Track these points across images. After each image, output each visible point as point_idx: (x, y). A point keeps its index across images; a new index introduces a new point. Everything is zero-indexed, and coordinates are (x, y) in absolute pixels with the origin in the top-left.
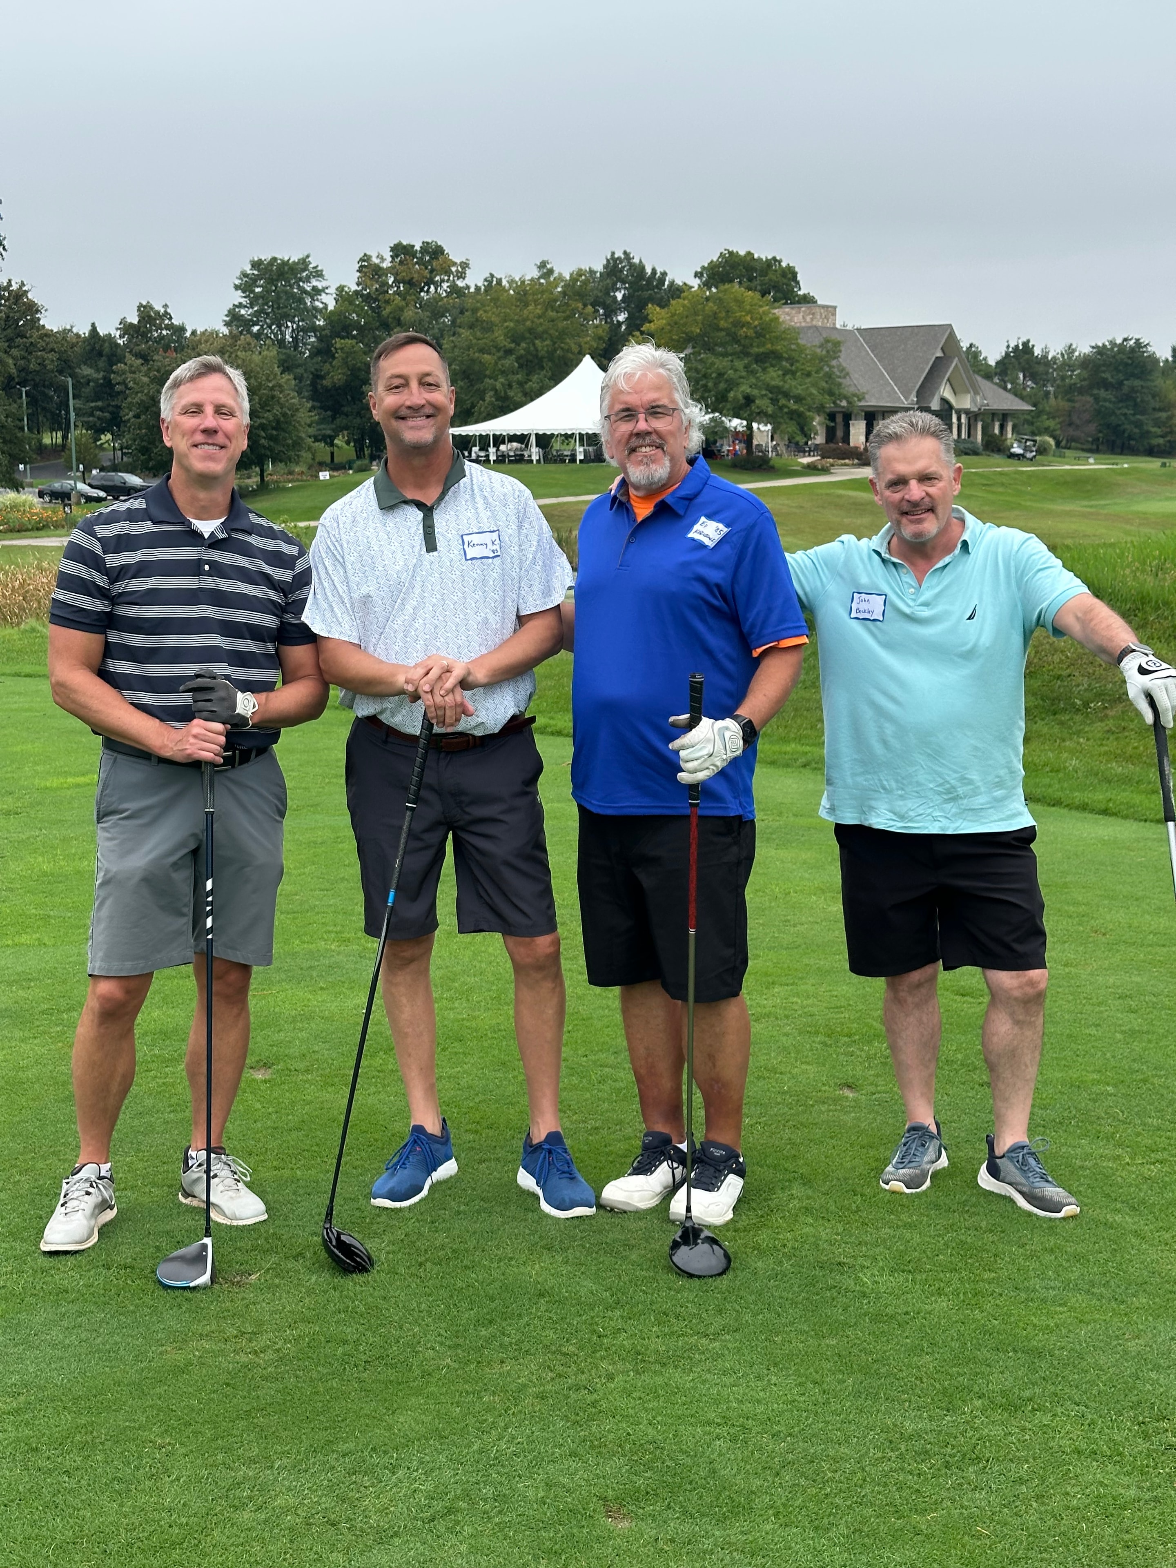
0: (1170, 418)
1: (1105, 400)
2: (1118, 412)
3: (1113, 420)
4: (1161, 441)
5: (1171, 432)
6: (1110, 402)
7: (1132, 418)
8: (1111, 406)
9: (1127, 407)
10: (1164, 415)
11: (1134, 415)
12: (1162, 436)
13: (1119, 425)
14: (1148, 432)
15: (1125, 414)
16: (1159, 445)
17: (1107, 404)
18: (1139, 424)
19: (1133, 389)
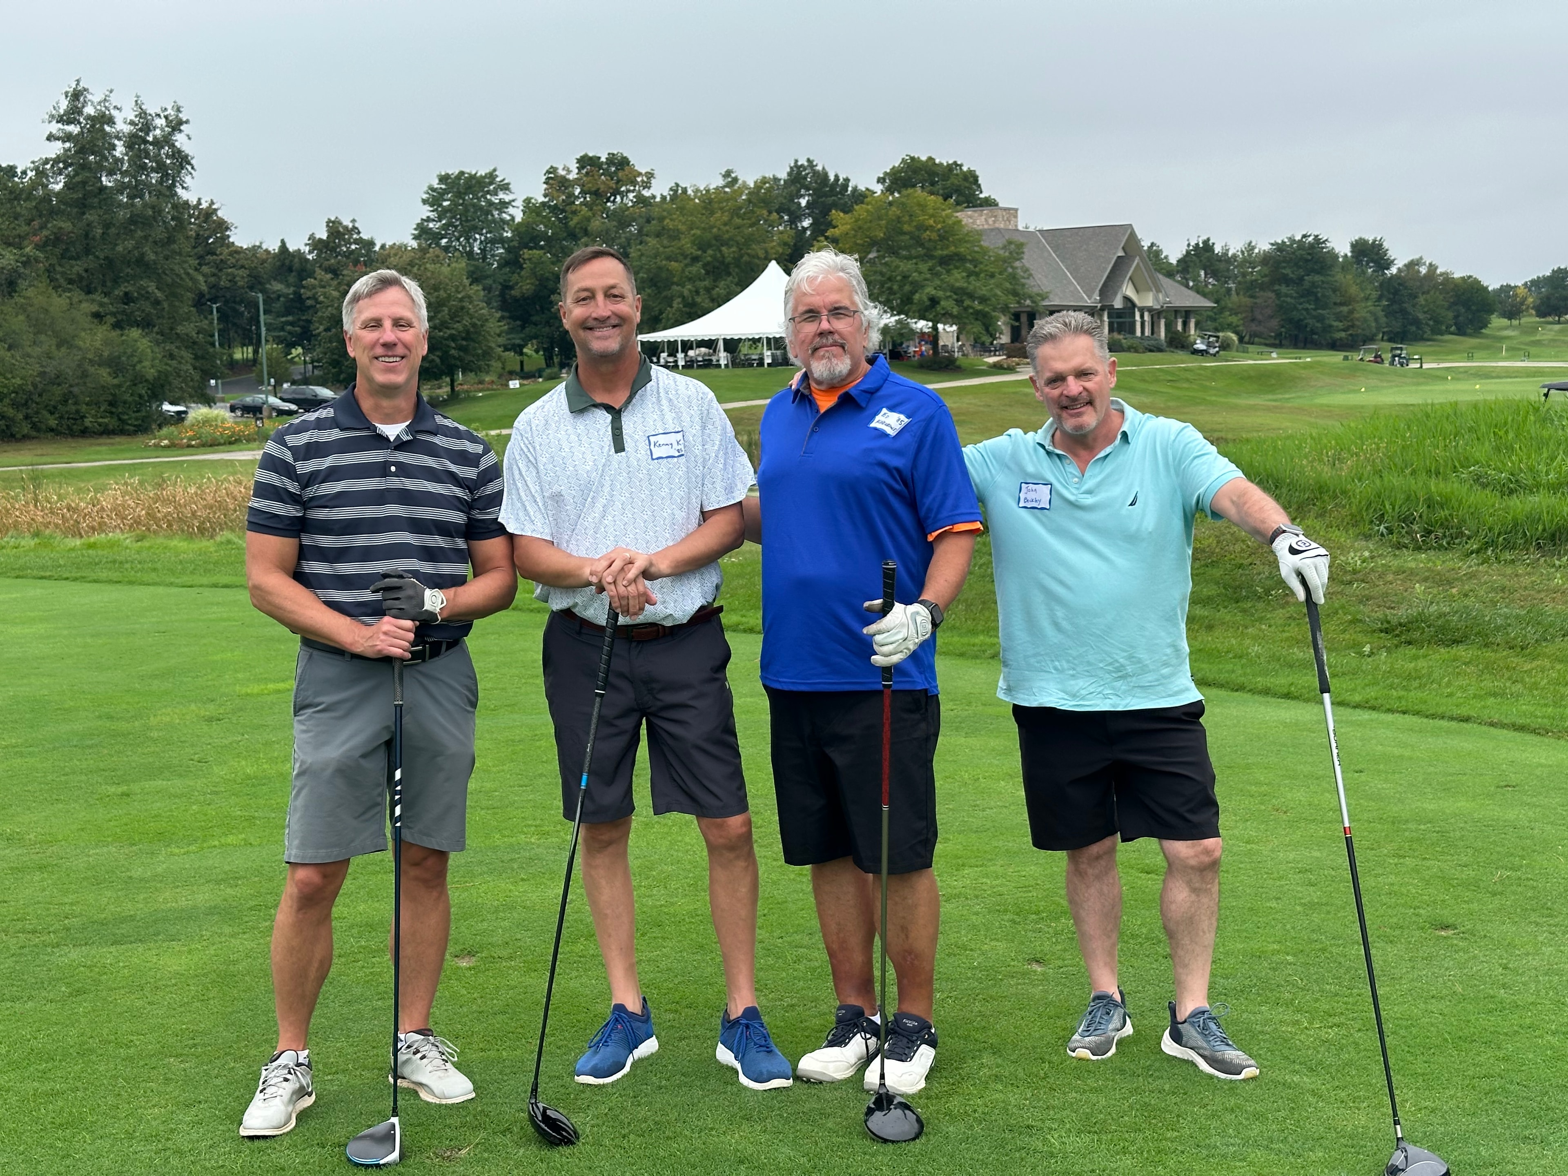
0: (1351, 312)
1: (1286, 296)
2: (1300, 307)
3: (1295, 315)
4: (1343, 334)
5: (1353, 326)
6: (1292, 297)
7: (1314, 313)
8: (1293, 301)
9: (1308, 302)
10: (1345, 309)
11: (1315, 310)
12: (1344, 330)
13: (1301, 320)
14: (1331, 326)
15: (1307, 309)
16: (1341, 339)
17: (1289, 300)
18: (1320, 319)
19: (1313, 284)
